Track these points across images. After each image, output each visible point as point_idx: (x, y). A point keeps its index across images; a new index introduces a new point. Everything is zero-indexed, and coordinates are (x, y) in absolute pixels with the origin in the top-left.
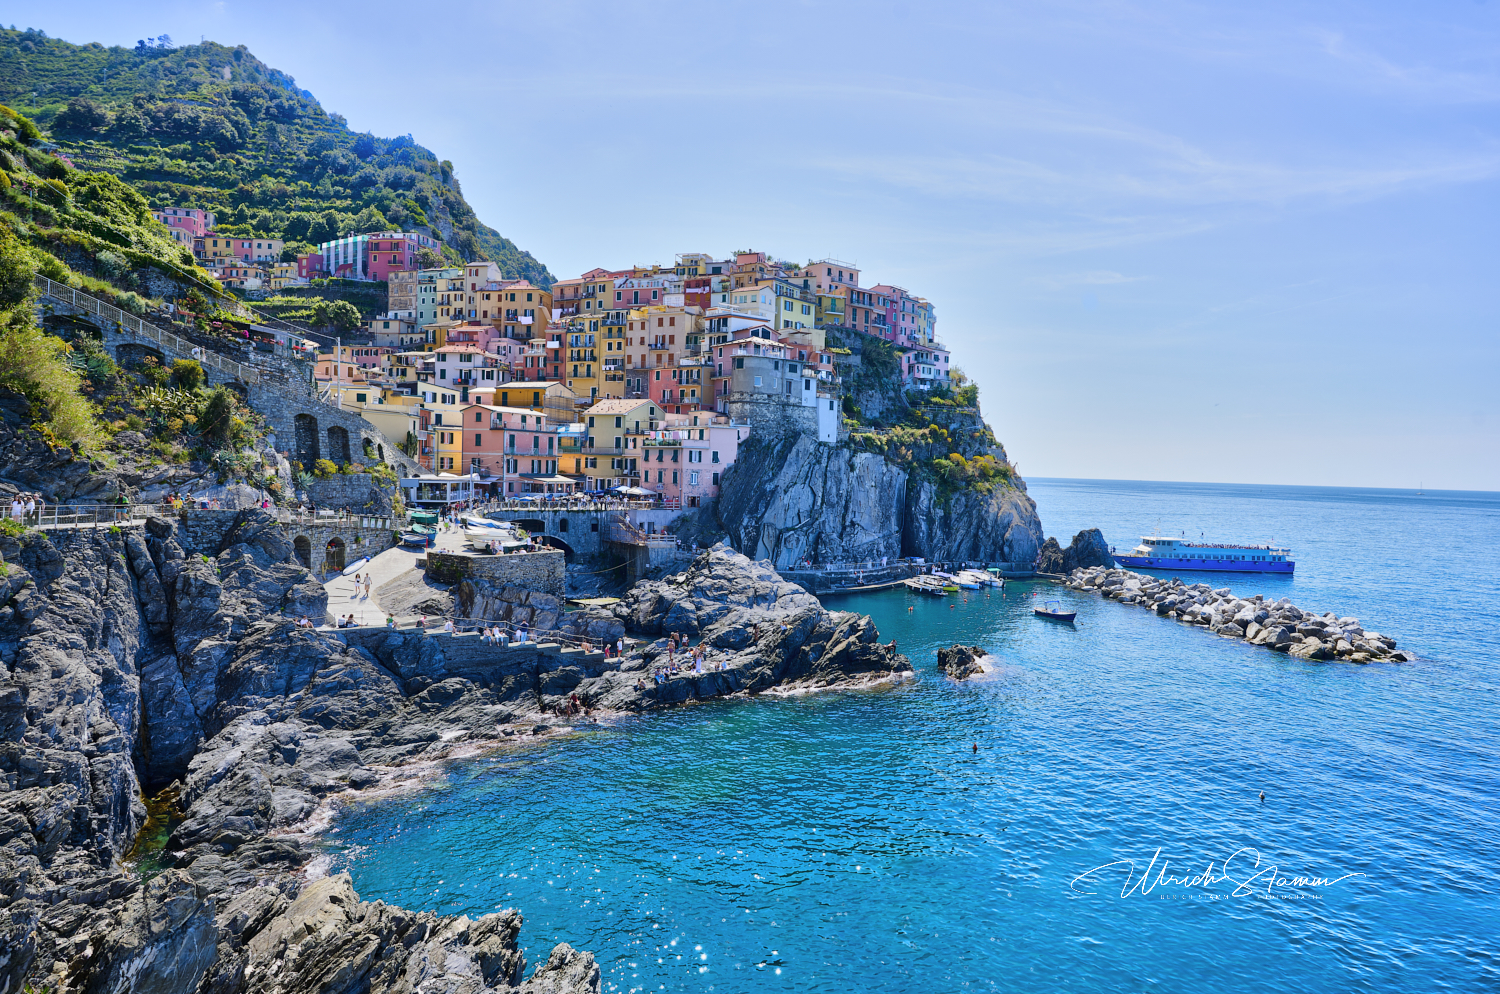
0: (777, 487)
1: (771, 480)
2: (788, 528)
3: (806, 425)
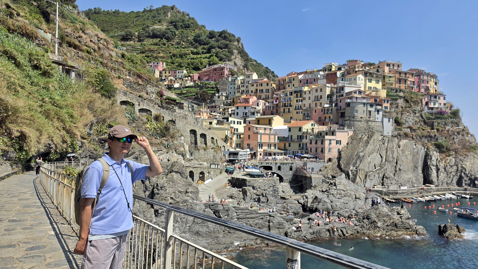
0: (365, 154)
1: (362, 151)
2: (370, 172)
3: (378, 129)
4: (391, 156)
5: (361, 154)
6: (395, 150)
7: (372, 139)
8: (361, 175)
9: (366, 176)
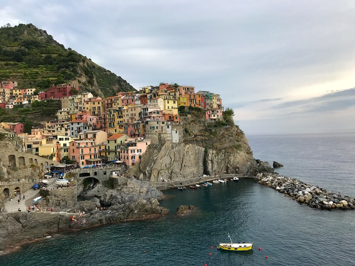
0: (158, 158)
1: (156, 156)
2: (162, 170)
3: (168, 138)
4: (178, 156)
5: (155, 158)
6: (182, 152)
7: (164, 146)
8: (155, 173)
9: (158, 173)
